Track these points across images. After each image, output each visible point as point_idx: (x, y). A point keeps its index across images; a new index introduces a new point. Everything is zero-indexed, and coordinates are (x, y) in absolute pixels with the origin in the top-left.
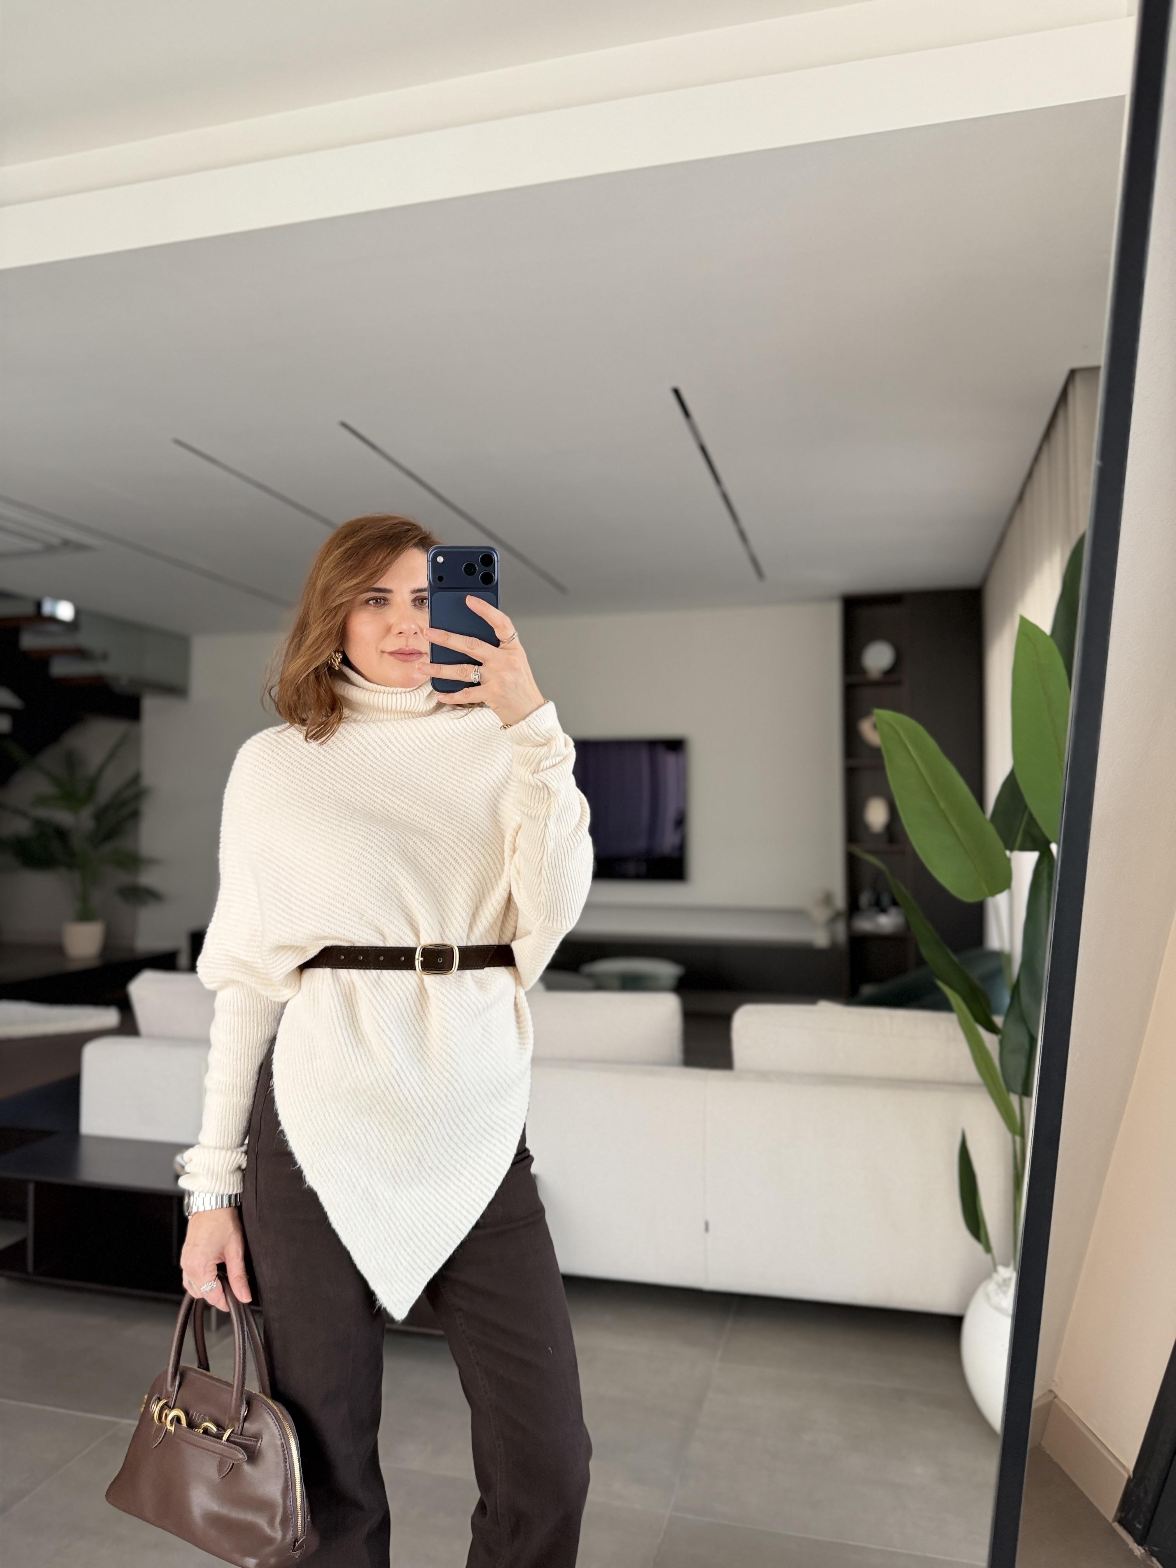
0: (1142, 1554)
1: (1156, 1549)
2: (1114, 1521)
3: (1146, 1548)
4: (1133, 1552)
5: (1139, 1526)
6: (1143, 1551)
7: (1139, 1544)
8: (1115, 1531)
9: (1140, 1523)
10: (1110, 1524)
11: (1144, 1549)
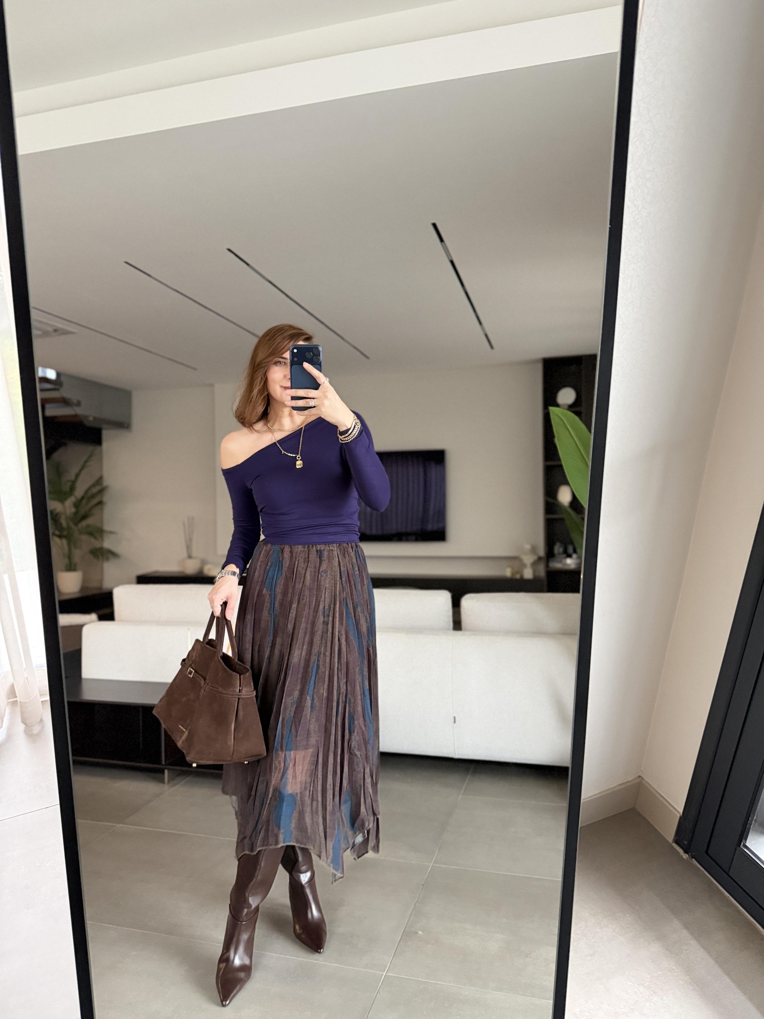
0: (687, 858)
1: (694, 853)
2: (673, 843)
3: (690, 854)
4: (682, 857)
5: (686, 843)
6: (688, 856)
7: (686, 852)
8: (673, 847)
9: (686, 841)
10: (671, 844)
11: (689, 855)
